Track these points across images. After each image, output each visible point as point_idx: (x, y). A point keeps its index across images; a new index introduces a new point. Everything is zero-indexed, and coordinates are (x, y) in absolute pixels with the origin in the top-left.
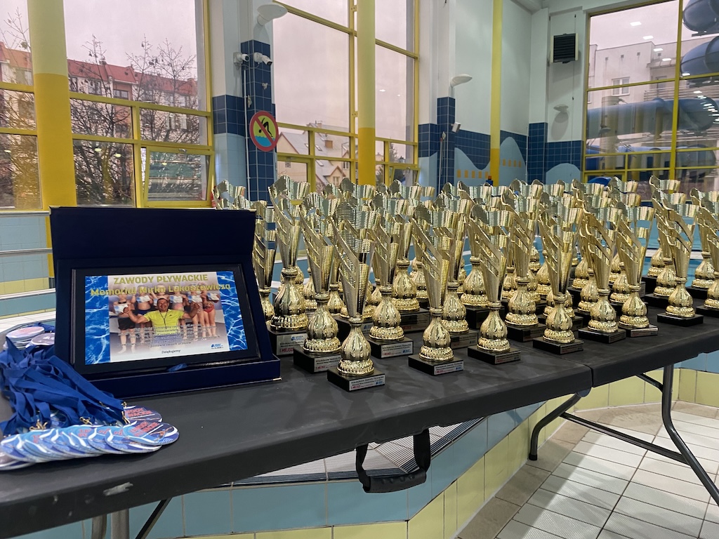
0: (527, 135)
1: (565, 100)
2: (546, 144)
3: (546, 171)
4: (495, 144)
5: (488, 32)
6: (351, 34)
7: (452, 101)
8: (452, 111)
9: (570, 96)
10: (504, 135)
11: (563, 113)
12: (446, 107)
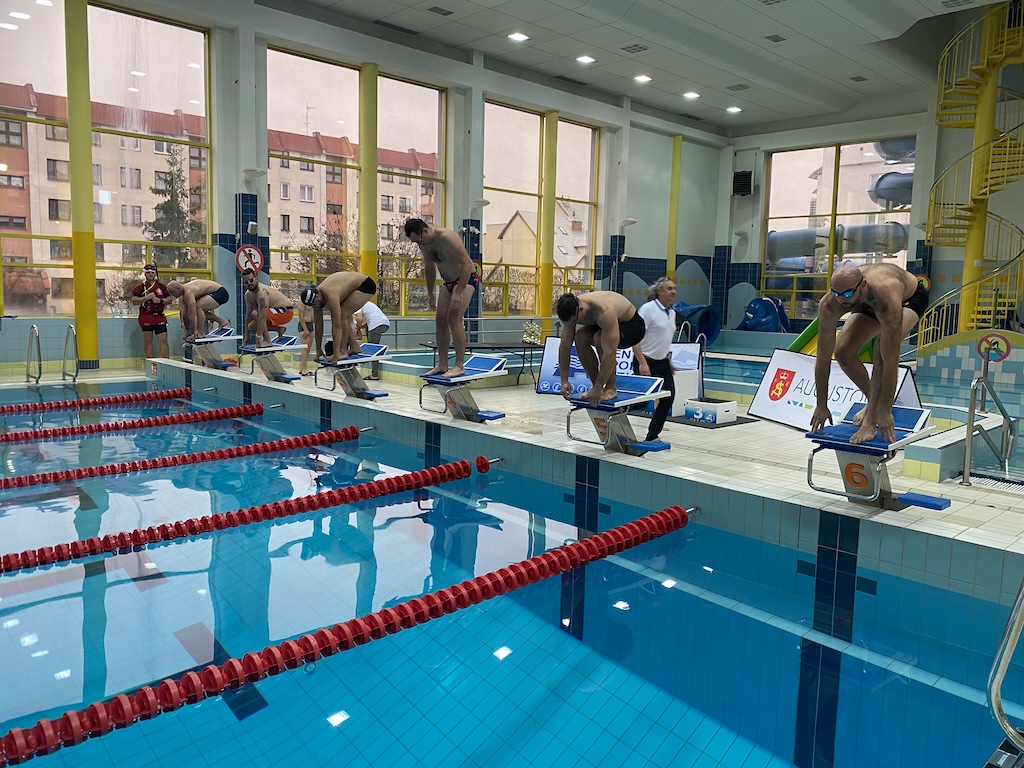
0: (712, 256)
1: (746, 227)
2: (729, 264)
3: (728, 289)
4: (671, 266)
5: (666, 175)
6: (540, 197)
7: (622, 238)
8: (622, 246)
9: (750, 223)
10: (680, 259)
11: (744, 237)
12: (617, 243)
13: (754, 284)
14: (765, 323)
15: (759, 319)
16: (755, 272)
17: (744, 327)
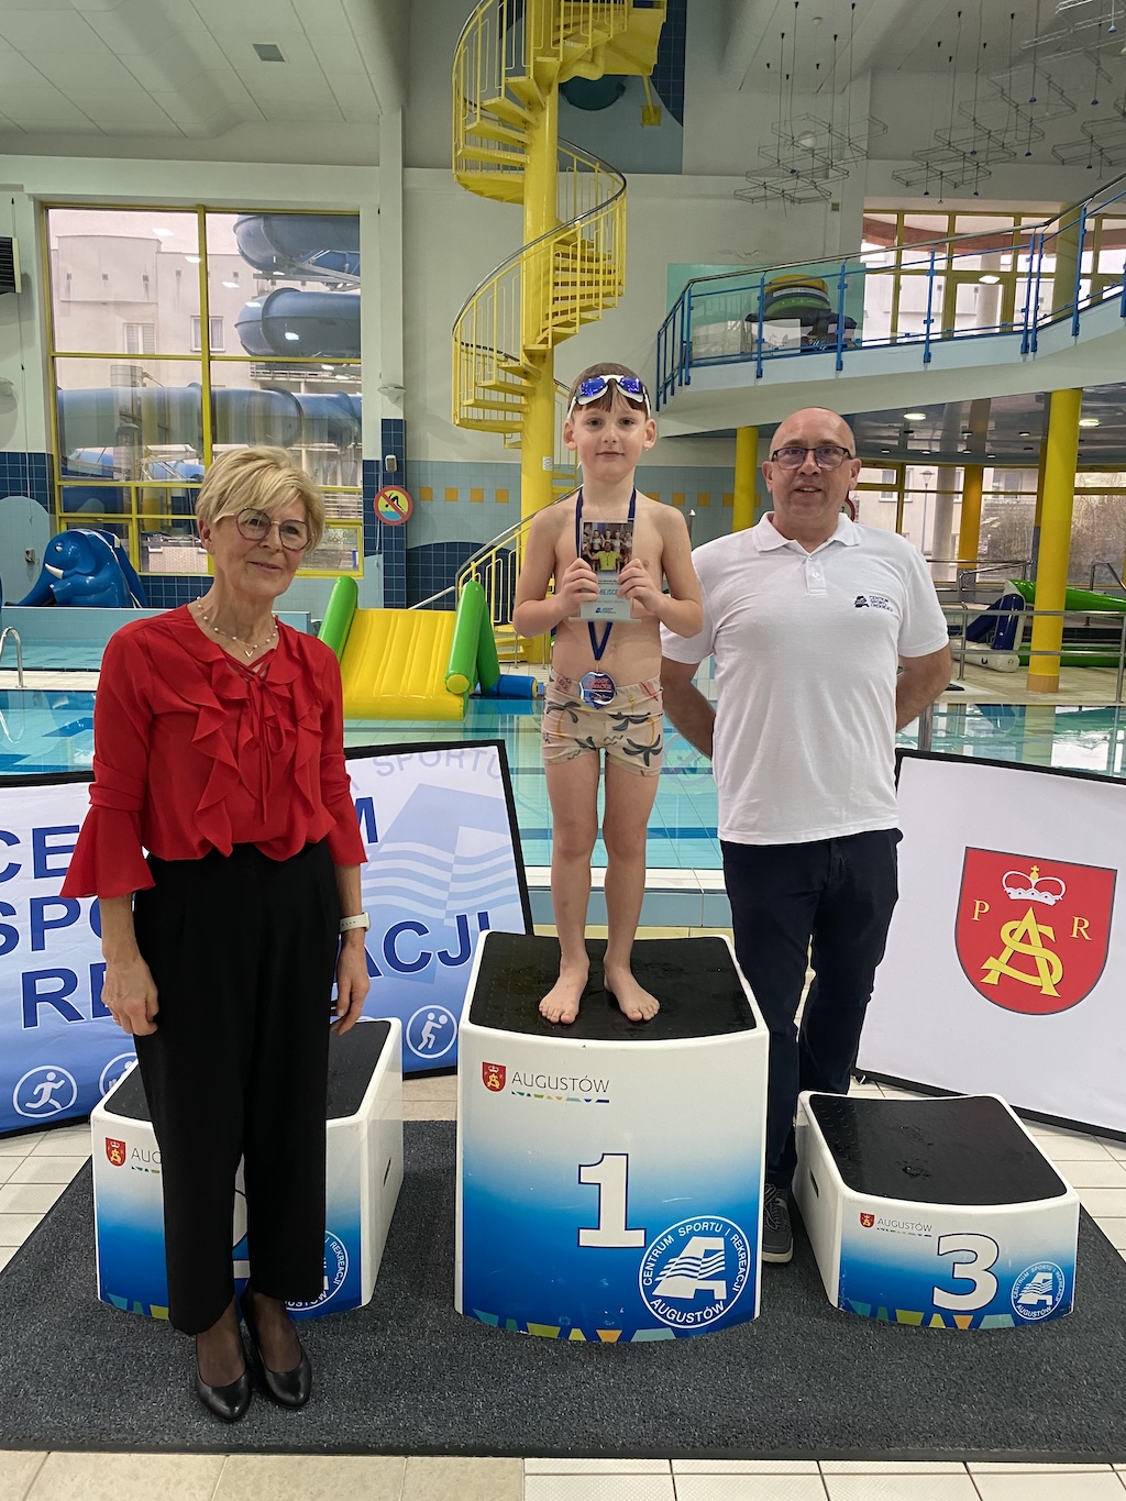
1: (6, 368)
9: (15, 361)
11: (5, 392)
13: (41, 500)
14: (93, 589)
15: (79, 579)
16: (42, 473)
17: (43, 597)
